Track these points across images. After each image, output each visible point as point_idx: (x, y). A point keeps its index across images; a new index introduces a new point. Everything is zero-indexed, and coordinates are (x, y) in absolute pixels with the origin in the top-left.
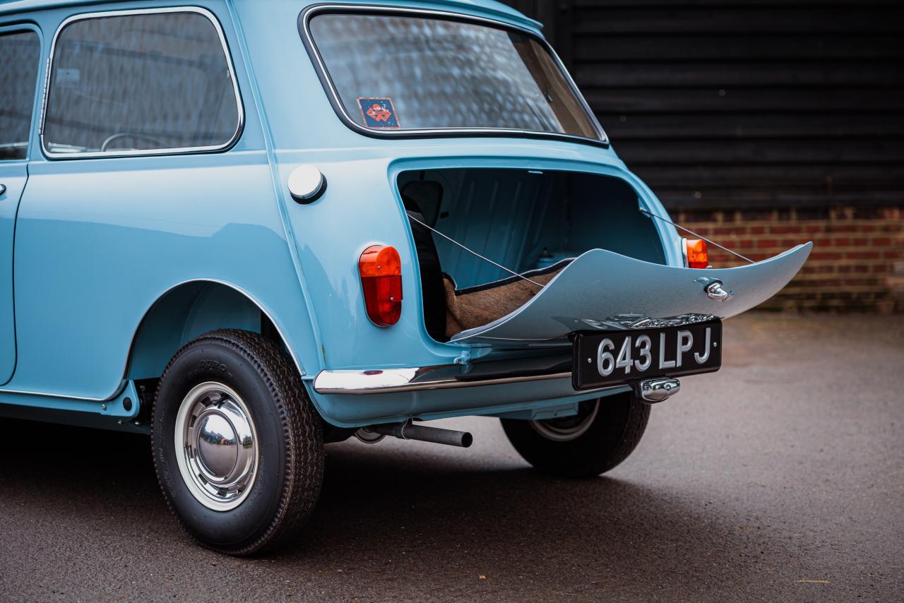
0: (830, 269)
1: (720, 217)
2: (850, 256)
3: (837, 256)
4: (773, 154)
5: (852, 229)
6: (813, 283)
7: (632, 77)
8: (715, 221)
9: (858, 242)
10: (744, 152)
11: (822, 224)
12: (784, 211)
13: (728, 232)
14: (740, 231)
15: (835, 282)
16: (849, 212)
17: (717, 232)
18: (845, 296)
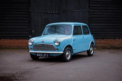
0: (116, 44)
2: (118, 43)
3: (117, 43)
4: (110, 33)
5: (118, 40)
6: (114, 46)
9: (119, 42)
10: (107, 32)
11: (115, 40)
12: (111, 38)
13: (106, 41)
14: (107, 40)
15: (116, 46)
16: (118, 39)
17: (105, 41)
18: (117, 47)
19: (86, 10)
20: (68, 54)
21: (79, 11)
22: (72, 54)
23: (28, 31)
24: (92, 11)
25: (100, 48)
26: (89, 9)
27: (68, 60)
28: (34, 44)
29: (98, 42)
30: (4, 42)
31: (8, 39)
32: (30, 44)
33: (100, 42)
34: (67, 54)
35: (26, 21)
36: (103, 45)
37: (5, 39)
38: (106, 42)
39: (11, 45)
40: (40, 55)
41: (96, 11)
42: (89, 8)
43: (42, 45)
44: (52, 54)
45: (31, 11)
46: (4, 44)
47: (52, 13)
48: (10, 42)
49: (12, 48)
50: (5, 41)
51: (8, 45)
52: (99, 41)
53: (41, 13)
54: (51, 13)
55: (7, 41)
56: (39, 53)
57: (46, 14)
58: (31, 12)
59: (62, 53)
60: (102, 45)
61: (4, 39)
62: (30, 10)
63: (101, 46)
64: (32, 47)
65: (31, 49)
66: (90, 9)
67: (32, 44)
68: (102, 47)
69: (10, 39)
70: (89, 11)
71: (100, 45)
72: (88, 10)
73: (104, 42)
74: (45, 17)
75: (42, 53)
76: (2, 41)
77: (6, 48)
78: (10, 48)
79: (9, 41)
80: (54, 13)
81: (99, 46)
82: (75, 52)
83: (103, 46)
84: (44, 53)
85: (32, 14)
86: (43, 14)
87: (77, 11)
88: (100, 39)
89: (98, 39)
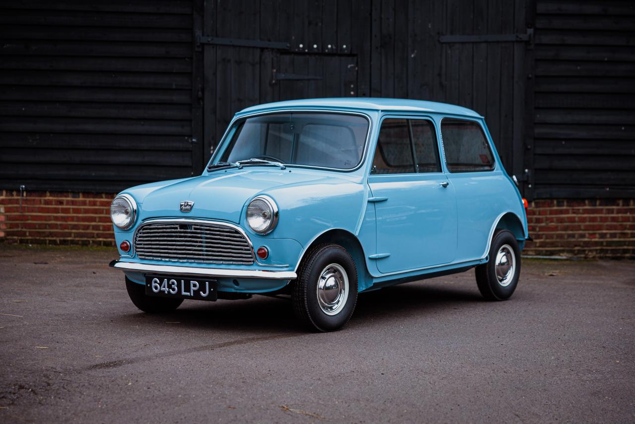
1: (621, 202)
7: (569, 118)
8: (618, 205)
13: (626, 211)
17: (619, 212)
19: (511, 37)
20: (331, 282)
21: (474, 38)
22: (362, 288)
23: (187, 151)
24: (546, 39)
25: (591, 255)
26: (530, 31)
27: (335, 322)
28: (139, 222)
29: (583, 220)
30: (56, 211)
31: (75, 193)
32: (120, 219)
33: (593, 220)
34: (321, 284)
35: (175, 98)
36: (613, 235)
37: (63, 192)
38: (627, 219)
39: (96, 228)
40: (170, 286)
41: (570, 39)
42: (529, 25)
43: (183, 226)
44: (236, 280)
45: (204, 40)
46: (56, 218)
47: (321, 53)
48: (86, 211)
49: (99, 243)
50: (61, 203)
51: (75, 227)
52: (586, 211)
53: (258, 52)
54: (312, 53)
55: (73, 203)
56: (162, 276)
57: (287, 58)
58: (203, 45)
59: (293, 280)
60: (603, 236)
61: (52, 193)
62: (198, 33)
63: (596, 244)
64: (129, 238)
65: (126, 248)
66: (536, 29)
67: (132, 223)
68: (602, 251)
69: (86, 194)
70: (527, 43)
71: (593, 235)
72: (524, 37)
73: (614, 219)
74: (282, 76)
75: (178, 277)
76: (47, 202)
77: (64, 242)
78: (85, 244)
79: (84, 203)
80: (332, 54)
81: (587, 244)
82: (378, 273)
83: (609, 244)
84: (188, 277)
85: (209, 56)
86: (268, 57)
87: (463, 43)
88: (593, 200)
89: (580, 200)
